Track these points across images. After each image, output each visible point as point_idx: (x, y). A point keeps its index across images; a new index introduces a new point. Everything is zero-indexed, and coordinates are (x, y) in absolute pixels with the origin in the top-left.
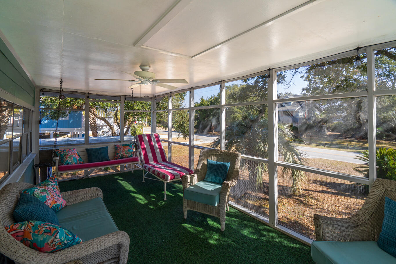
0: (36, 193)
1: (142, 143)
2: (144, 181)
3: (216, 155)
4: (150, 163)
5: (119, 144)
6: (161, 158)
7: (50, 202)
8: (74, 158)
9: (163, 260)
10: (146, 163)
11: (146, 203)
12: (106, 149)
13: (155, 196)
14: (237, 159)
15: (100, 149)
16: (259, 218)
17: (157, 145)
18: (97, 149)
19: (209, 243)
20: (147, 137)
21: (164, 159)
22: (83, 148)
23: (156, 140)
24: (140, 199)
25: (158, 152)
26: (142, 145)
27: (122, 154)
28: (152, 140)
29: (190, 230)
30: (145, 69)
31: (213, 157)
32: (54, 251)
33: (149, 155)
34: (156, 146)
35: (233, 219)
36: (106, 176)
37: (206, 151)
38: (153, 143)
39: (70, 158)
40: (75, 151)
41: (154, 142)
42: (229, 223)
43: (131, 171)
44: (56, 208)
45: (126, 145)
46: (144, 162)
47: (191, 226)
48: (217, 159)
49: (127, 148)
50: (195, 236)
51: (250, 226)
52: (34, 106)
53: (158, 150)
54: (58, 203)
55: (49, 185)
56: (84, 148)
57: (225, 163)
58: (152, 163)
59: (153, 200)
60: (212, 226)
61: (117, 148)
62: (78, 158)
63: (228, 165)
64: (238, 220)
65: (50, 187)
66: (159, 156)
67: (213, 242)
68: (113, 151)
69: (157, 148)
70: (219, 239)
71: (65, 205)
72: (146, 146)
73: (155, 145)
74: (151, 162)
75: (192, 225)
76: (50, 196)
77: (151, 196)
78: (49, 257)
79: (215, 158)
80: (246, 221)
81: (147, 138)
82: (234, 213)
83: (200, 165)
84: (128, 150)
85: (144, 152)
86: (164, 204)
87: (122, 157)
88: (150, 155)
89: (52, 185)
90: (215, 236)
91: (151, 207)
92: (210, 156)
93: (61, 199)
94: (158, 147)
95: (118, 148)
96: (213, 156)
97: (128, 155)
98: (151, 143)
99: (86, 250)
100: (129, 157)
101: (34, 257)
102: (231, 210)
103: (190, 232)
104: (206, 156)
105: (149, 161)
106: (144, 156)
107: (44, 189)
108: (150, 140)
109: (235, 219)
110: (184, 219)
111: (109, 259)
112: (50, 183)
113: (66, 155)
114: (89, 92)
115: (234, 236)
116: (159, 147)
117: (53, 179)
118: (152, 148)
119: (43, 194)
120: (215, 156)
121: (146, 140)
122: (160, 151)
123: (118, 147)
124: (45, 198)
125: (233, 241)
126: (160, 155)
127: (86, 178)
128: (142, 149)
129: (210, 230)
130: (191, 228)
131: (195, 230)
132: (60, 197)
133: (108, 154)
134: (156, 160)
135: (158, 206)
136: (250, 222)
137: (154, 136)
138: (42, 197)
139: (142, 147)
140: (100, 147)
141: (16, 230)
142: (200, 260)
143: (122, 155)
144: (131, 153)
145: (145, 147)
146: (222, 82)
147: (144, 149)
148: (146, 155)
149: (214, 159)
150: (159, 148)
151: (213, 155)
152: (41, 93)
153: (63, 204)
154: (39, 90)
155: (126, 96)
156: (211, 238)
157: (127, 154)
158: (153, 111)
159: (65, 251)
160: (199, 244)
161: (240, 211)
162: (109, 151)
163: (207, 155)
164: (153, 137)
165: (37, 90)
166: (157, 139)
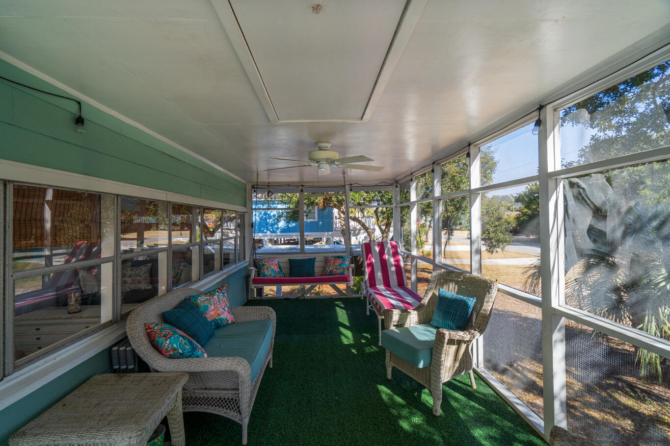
0: (199, 301)
1: (369, 256)
2: (368, 313)
3: (457, 283)
4: (377, 286)
5: (330, 255)
6: (396, 280)
7: (212, 313)
8: (272, 270)
9: (319, 420)
10: (371, 286)
11: (351, 344)
12: (312, 261)
13: (370, 337)
14: (489, 294)
15: (304, 260)
16: (527, 419)
17: (392, 260)
18: (301, 260)
19: (398, 425)
20: (378, 246)
21: (401, 284)
22: (286, 258)
23: (392, 252)
24: (346, 337)
25: (393, 271)
26: (369, 258)
27: (331, 269)
28: (386, 251)
29: (384, 396)
30: (321, 147)
31: (451, 287)
32: (171, 357)
33: (377, 274)
34: (390, 262)
35: (473, 403)
36: (326, 299)
37: (441, 274)
38: (386, 257)
39: (267, 269)
40: (276, 261)
41: (389, 255)
42: (459, 407)
43: (360, 297)
44: (219, 321)
45: (339, 257)
46: (368, 285)
47: (389, 391)
48: (458, 290)
49: (339, 261)
50: (385, 407)
51: (497, 426)
52: (246, 207)
53: (393, 269)
54: (222, 317)
55: (214, 295)
56: (288, 259)
57: (465, 298)
58: (381, 287)
59: (364, 341)
60: (424, 403)
61: (326, 260)
62: (278, 270)
63: (471, 302)
64: (481, 407)
65: (215, 297)
66: (393, 279)
67: (405, 425)
68: (322, 264)
69: (392, 265)
70: (419, 425)
71: (232, 321)
72: (374, 261)
73: (389, 259)
74: (380, 285)
75: (393, 390)
76: (212, 307)
77: (365, 336)
78: (165, 361)
79: (455, 288)
80: (497, 414)
81: (377, 249)
82: (484, 395)
83: (427, 297)
84: (340, 265)
85: (370, 269)
86: (373, 350)
87: (331, 273)
88: (379, 275)
89: (218, 296)
90: (416, 418)
91: (353, 351)
92: (446, 283)
93: (226, 313)
94: (393, 263)
95: (328, 261)
96: (452, 283)
97: (338, 271)
98: (384, 257)
99: (197, 365)
100: (340, 274)
101: (152, 356)
102: (481, 387)
103: (382, 399)
104: (440, 282)
105: (377, 283)
106: (369, 275)
107: (208, 298)
108: (382, 252)
109: (477, 405)
110: (387, 379)
111: (234, 389)
112: (217, 293)
113: (263, 265)
114: (304, 185)
115: (450, 430)
116: (396, 263)
117: (221, 289)
118: (384, 264)
119: (206, 304)
120: (455, 285)
121: (376, 251)
122: (396, 270)
123: (328, 259)
124: (206, 308)
125: (443, 437)
126: (395, 277)
127: (302, 298)
128: (367, 264)
129: (416, 407)
130: (387, 394)
131: (391, 399)
132: (225, 310)
133: (315, 268)
134: (387, 284)
135: (364, 351)
136: (505, 418)
137: (389, 246)
138: (205, 306)
139: (368, 262)
140: (305, 258)
141: (151, 329)
142: (366, 440)
143: (331, 271)
144: (344, 269)
145: (372, 262)
146: (471, 146)
147: (371, 265)
148: (372, 275)
149: (453, 288)
150: (395, 266)
151: (451, 281)
152: (253, 190)
153: (228, 319)
154: (250, 187)
155: (352, 186)
156: (407, 418)
157: (337, 269)
158: (395, 205)
159: (179, 361)
160: (382, 419)
161: (498, 394)
162: (317, 264)
163: (442, 280)
164: (388, 248)
165: (249, 187)
166: (394, 250)
